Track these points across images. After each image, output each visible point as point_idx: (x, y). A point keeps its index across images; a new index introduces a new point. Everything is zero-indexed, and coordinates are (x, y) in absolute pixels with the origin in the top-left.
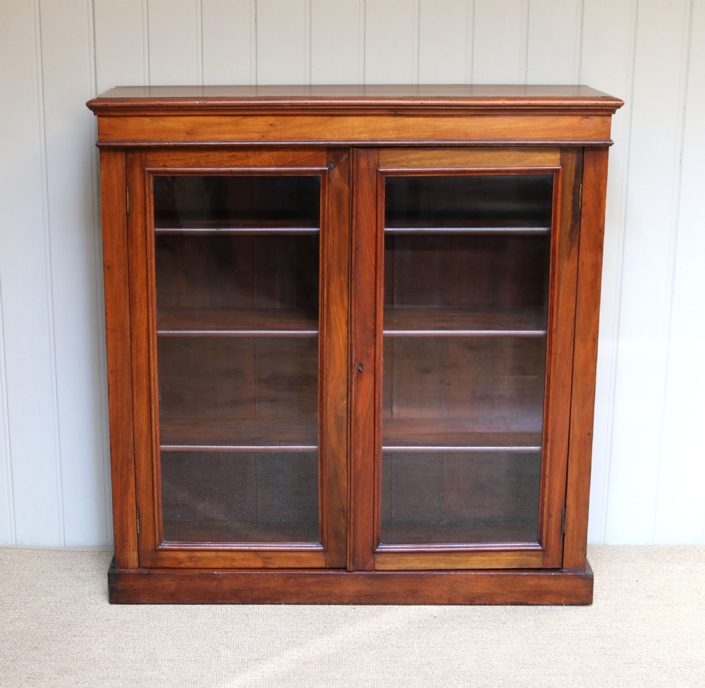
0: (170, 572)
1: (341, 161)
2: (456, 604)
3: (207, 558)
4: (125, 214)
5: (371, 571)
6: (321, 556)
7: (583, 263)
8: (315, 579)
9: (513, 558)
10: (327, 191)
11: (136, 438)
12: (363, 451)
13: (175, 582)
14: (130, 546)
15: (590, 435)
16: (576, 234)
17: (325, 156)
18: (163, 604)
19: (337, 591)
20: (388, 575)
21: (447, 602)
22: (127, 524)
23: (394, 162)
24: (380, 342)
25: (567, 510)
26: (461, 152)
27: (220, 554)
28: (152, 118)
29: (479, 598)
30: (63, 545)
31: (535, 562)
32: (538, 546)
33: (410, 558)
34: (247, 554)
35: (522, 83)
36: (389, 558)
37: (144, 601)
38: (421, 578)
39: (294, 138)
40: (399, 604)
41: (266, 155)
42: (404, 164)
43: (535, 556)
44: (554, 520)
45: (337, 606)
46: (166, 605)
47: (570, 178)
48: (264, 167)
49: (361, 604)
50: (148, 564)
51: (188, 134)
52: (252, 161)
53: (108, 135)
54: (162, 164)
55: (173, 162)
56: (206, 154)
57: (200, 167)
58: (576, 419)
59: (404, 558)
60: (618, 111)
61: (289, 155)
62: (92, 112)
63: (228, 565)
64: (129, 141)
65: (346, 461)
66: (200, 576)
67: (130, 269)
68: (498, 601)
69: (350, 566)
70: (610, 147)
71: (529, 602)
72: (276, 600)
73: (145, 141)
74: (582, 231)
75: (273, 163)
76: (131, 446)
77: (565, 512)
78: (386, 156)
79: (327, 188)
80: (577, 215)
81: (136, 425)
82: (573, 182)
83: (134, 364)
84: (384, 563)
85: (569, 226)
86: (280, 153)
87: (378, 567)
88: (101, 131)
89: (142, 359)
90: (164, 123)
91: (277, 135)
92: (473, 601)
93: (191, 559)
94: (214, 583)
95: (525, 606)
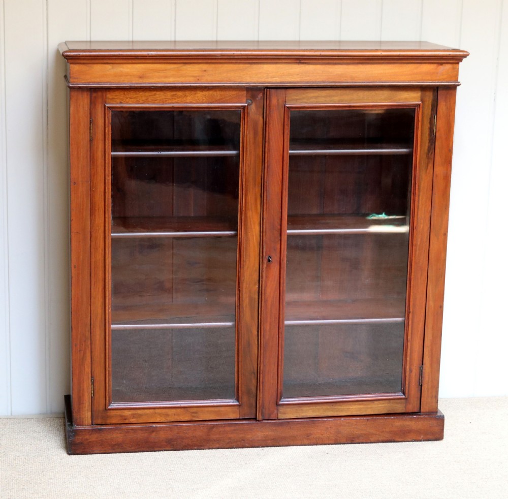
0: (118, 427)
1: (257, 99)
2: (341, 444)
3: (146, 415)
4: (89, 140)
5: (275, 420)
6: (236, 409)
7: (437, 176)
8: (232, 428)
9: (383, 405)
10: (246, 121)
11: (92, 319)
12: (270, 325)
13: (122, 435)
14: (85, 407)
15: (441, 307)
16: (432, 153)
17: (245, 95)
18: (111, 453)
19: (249, 436)
20: (289, 422)
21: (333, 442)
22: (83, 389)
23: (297, 100)
24: (284, 238)
25: (424, 366)
26: (348, 92)
27: (157, 411)
28: (111, 65)
29: (358, 437)
30: (9, 414)
31: (400, 408)
32: (402, 396)
33: (305, 408)
34: (179, 410)
35: (378, 39)
36: (288, 409)
37: (96, 451)
38: (314, 423)
39: (222, 81)
40: (297, 445)
41: (200, 94)
42: (305, 100)
43: (399, 403)
44: (414, 374)
45: (249, 449)
46: (114, 454)
47: (428, 111)
48: (198, 103)
49: (267, 447)
50: (99, 421)
51: (140, 77)
52: (189, 99)
53: (77, 78)
54: (118, 101)
55: (127, 100)
56: (154, 93)
57: (149, 104)
58: (431, 295)
59: (300, 408)
60: (464, 60)
61: (217, 94)
63: (163, 420)
64: (94, 83)
65: (257, 333)
66: (141, 429)
67: (91, 184)
68: (372, 440)
69: (259, 417)
70: (458, 87)
72: (201, 446)
73: (107, 83)
74: (436, 151)
75: (205, 101)
76: (89, 326)
77: (422, 368)
78: (292, 94)
79: (246, 119)
80: (433, 140)
81: (92, 309)
82: (430, 113)
83: (93, 260)
84: (285, 414)
85: (426, 147)
86: (211, 92)
87: (280, 416)
89: (100, 257)
90: (122, 69)
91: (209, 78)
92: (353, 441)
93: (134, 416)
94: (153, 435)
95: (393, 443)
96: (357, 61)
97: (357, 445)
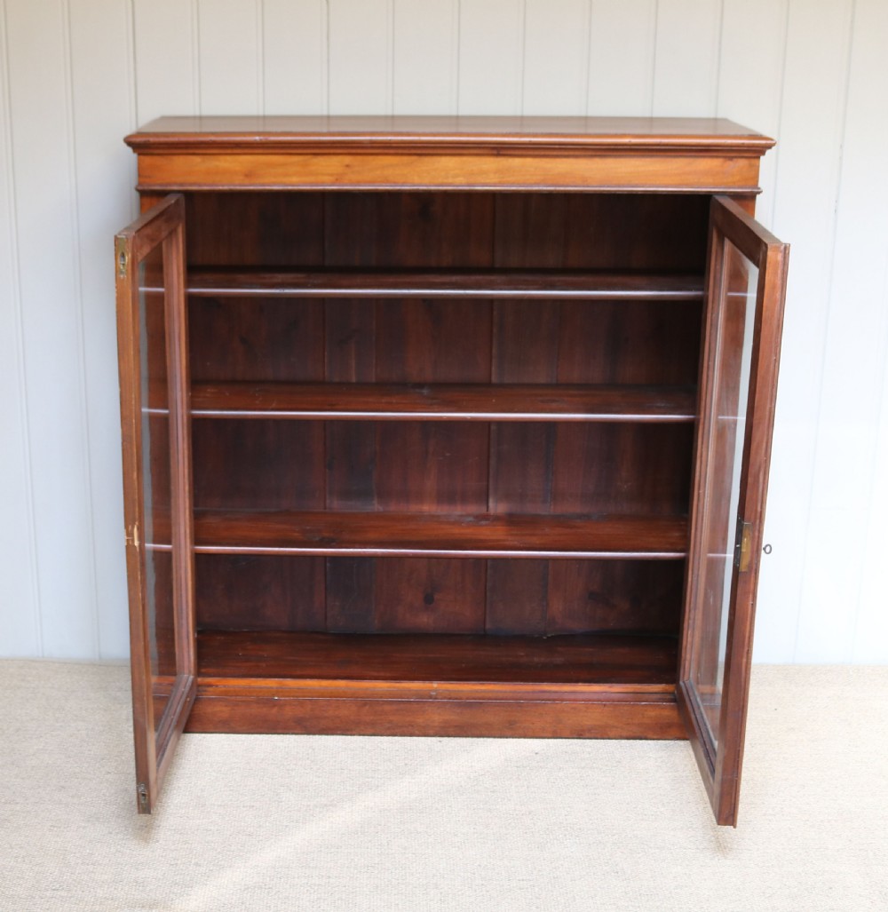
2: (562, 738)
8: (395, 707)
19: (420, 720)
20: (481, 704)
21: (550, 735)
28: (203, 157)
29: (589, 730)
30: (97, 658)
35: (648, 115)
38: (521, 706)
39: (374, 182)
40: (495, 737)
45: (420, 738)
46: (218, 735)
49: (449, 736)
51: (246, 175)
53: (150, 177)
60: (768, 152)
62: (130, 150)
66: (259, 702)
70: (758, 197)
71: (649, 736)
72: (348, 730)
88: (141, 172)
90: (217, 164)
91: (354, 177)
92: (581, 735)
94: (275, 710)
95: (644, 741)
96: (590, 153)
97: (588, 741)
